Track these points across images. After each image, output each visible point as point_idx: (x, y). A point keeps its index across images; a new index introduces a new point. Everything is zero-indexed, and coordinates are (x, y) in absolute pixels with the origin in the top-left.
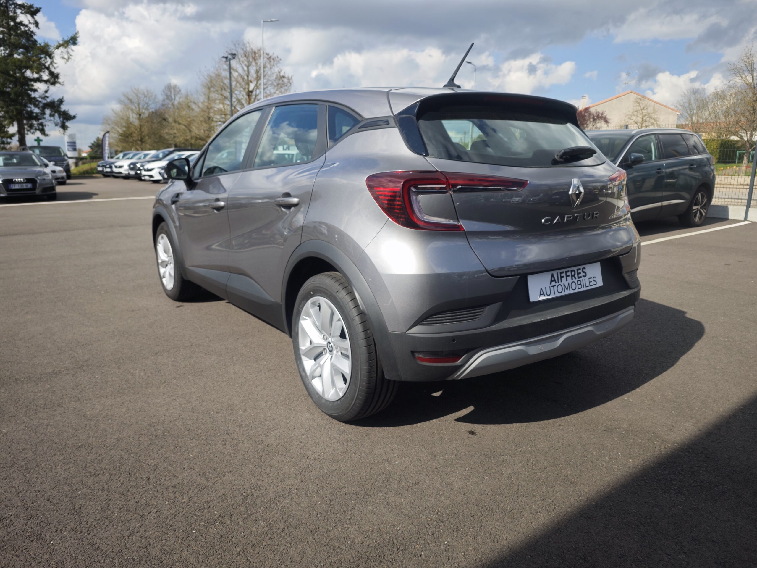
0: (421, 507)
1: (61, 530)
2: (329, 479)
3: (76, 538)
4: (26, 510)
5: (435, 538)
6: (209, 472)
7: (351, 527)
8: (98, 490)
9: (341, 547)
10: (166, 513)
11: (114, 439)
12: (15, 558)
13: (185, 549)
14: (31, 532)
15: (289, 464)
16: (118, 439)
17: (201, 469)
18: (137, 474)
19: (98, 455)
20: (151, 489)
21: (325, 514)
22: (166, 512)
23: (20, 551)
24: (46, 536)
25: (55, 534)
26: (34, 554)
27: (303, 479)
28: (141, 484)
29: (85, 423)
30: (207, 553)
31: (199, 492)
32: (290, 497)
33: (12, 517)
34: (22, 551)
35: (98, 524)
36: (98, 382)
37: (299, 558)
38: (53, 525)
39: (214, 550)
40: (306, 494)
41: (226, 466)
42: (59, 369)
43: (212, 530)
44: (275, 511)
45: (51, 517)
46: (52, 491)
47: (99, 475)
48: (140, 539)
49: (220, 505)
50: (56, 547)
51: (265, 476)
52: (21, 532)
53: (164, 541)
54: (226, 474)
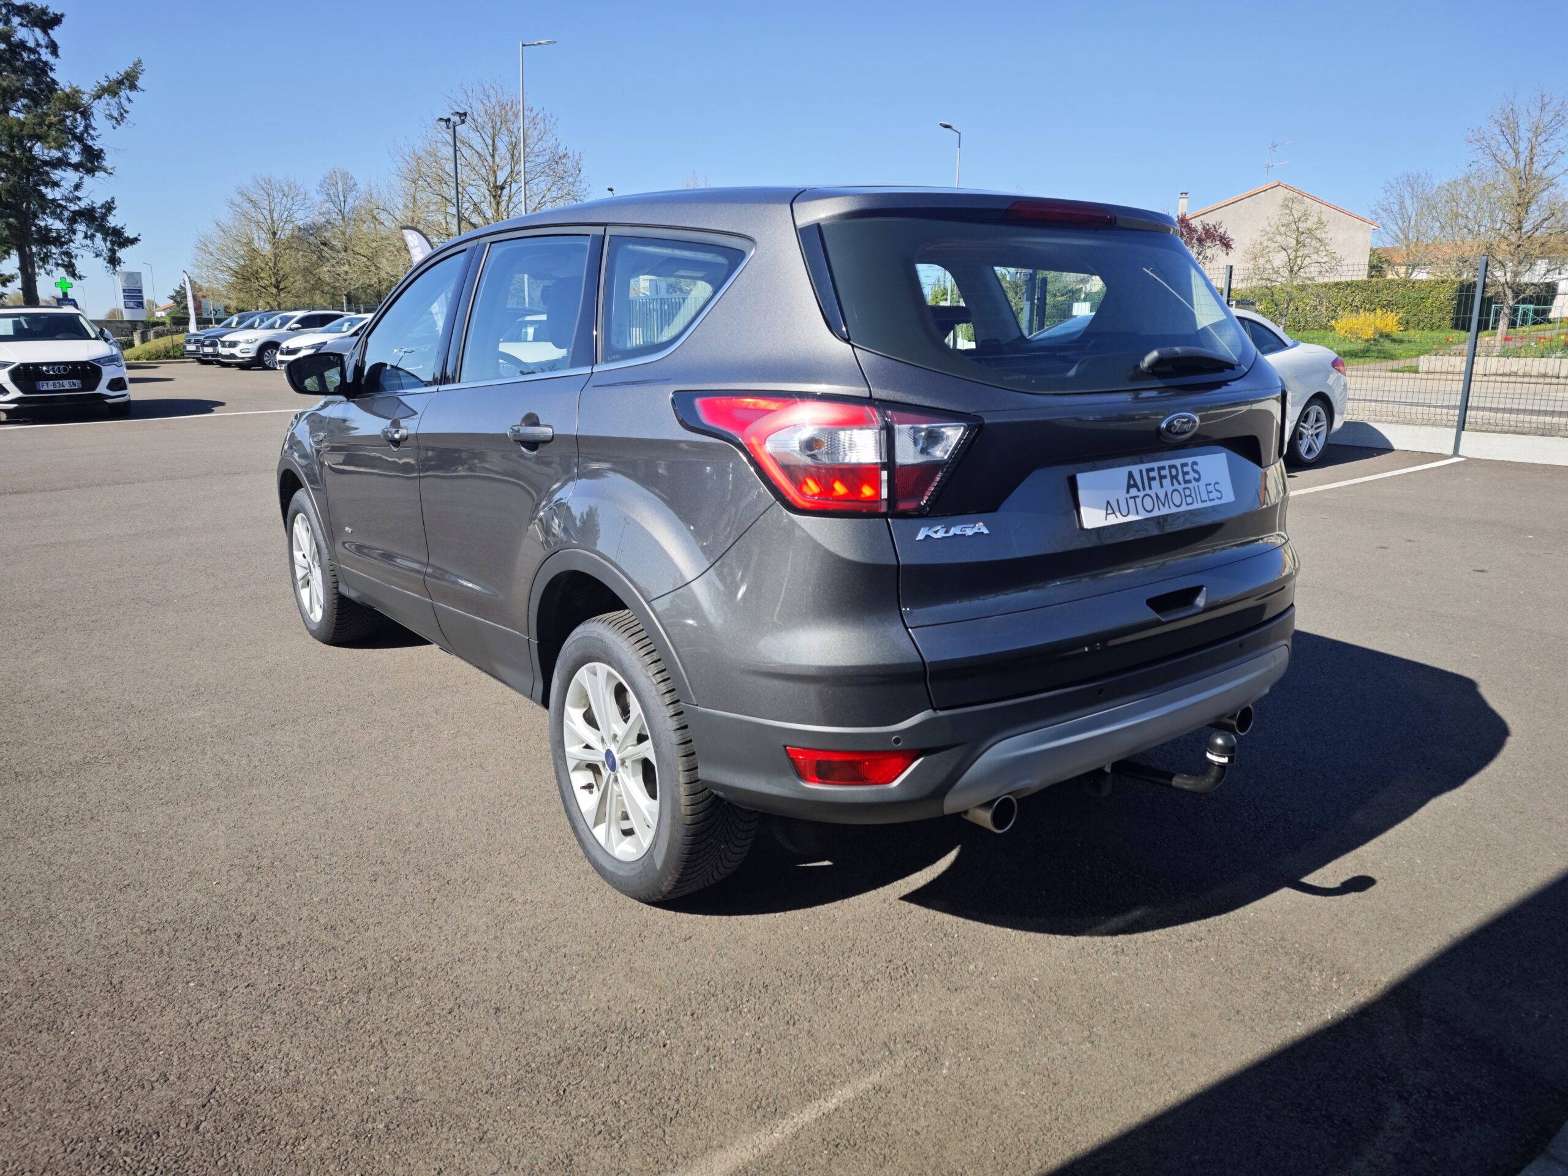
0: (684, 974)
1: (89, 1015)
2: (542, 935)
3: (112, 1026)
4: (32, 985)
5: (694, 1020)
6: (342, 925)
7: (561, 1005)
8: (151, 955)
9: (540, 1034)
10: (263, 988)
11: (186, 873)
12: (12, 1056)
13: (288, 1040)
14: (39, 1018)
15: (479, 911)
16: (192, 874)
17: (330, 920)
18: (221, 929)
19: (156, 900)
20: (242, 951)
21: (525, 986)
22: (263, 986)
23: (21, 1046)
24: (63, 1024)
25: (78, 1021)
26: (44, 1049)
27: (499, 934)
28: (227, 944)
29: (138, 847)
30: (322, 1047)
31: (321, 956)
32: (472, 961)
33: (8, 997)
34: (25, 1046)
35: (149, 1005)
36: (162, 778)
37: (469, 1051)
38: (76, 1007)
39: (334, 1041)
40: (499, 958)
41: (372, 915)
42: (96, 755)
43: (336, 1012)
44: (443, 983)
45: (72, 995)
46: (75, 956)
47: (155, 930)
48: (216, 1026)
49: (354, 975)
50: (79, 1040)
51: (436, 931)
52: (23, 1018)
53: (254, 1029)
54: (371, 927)
